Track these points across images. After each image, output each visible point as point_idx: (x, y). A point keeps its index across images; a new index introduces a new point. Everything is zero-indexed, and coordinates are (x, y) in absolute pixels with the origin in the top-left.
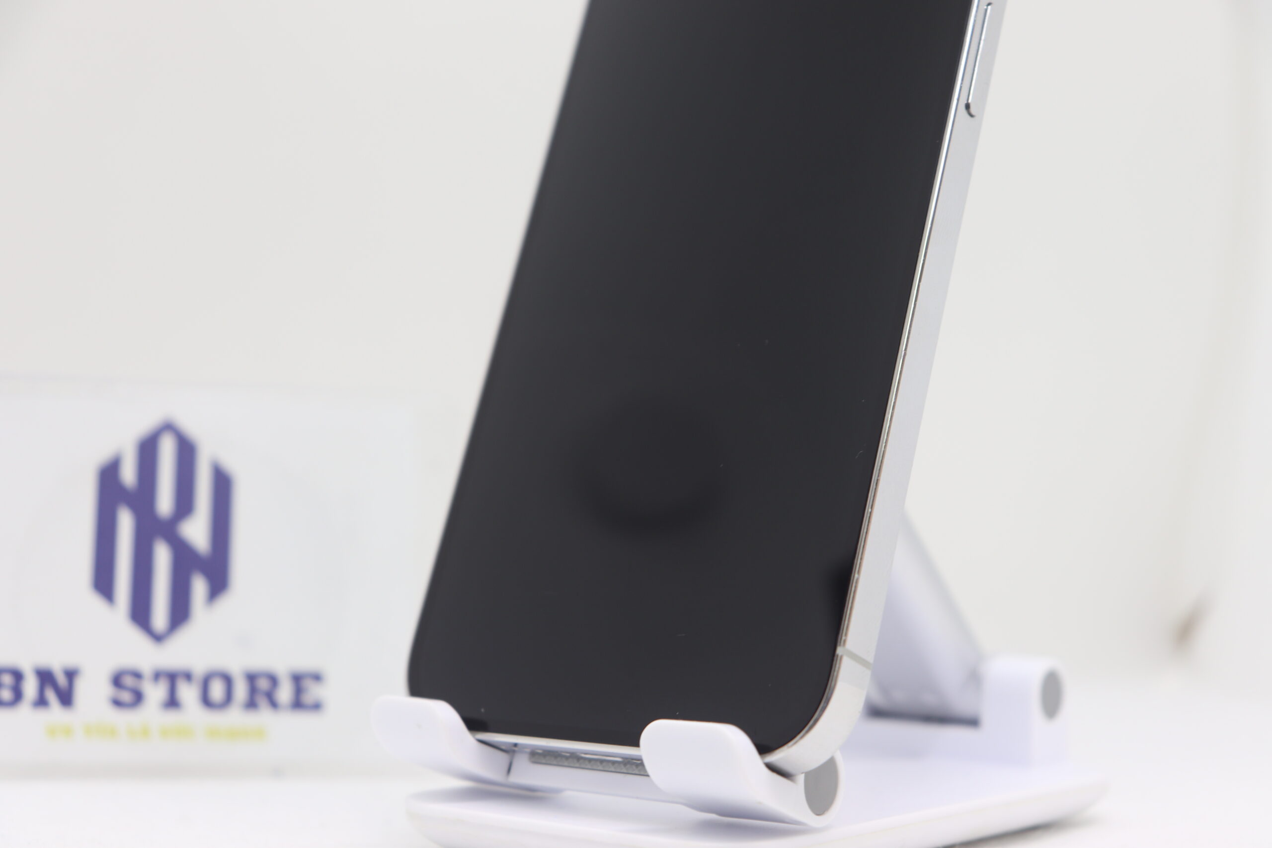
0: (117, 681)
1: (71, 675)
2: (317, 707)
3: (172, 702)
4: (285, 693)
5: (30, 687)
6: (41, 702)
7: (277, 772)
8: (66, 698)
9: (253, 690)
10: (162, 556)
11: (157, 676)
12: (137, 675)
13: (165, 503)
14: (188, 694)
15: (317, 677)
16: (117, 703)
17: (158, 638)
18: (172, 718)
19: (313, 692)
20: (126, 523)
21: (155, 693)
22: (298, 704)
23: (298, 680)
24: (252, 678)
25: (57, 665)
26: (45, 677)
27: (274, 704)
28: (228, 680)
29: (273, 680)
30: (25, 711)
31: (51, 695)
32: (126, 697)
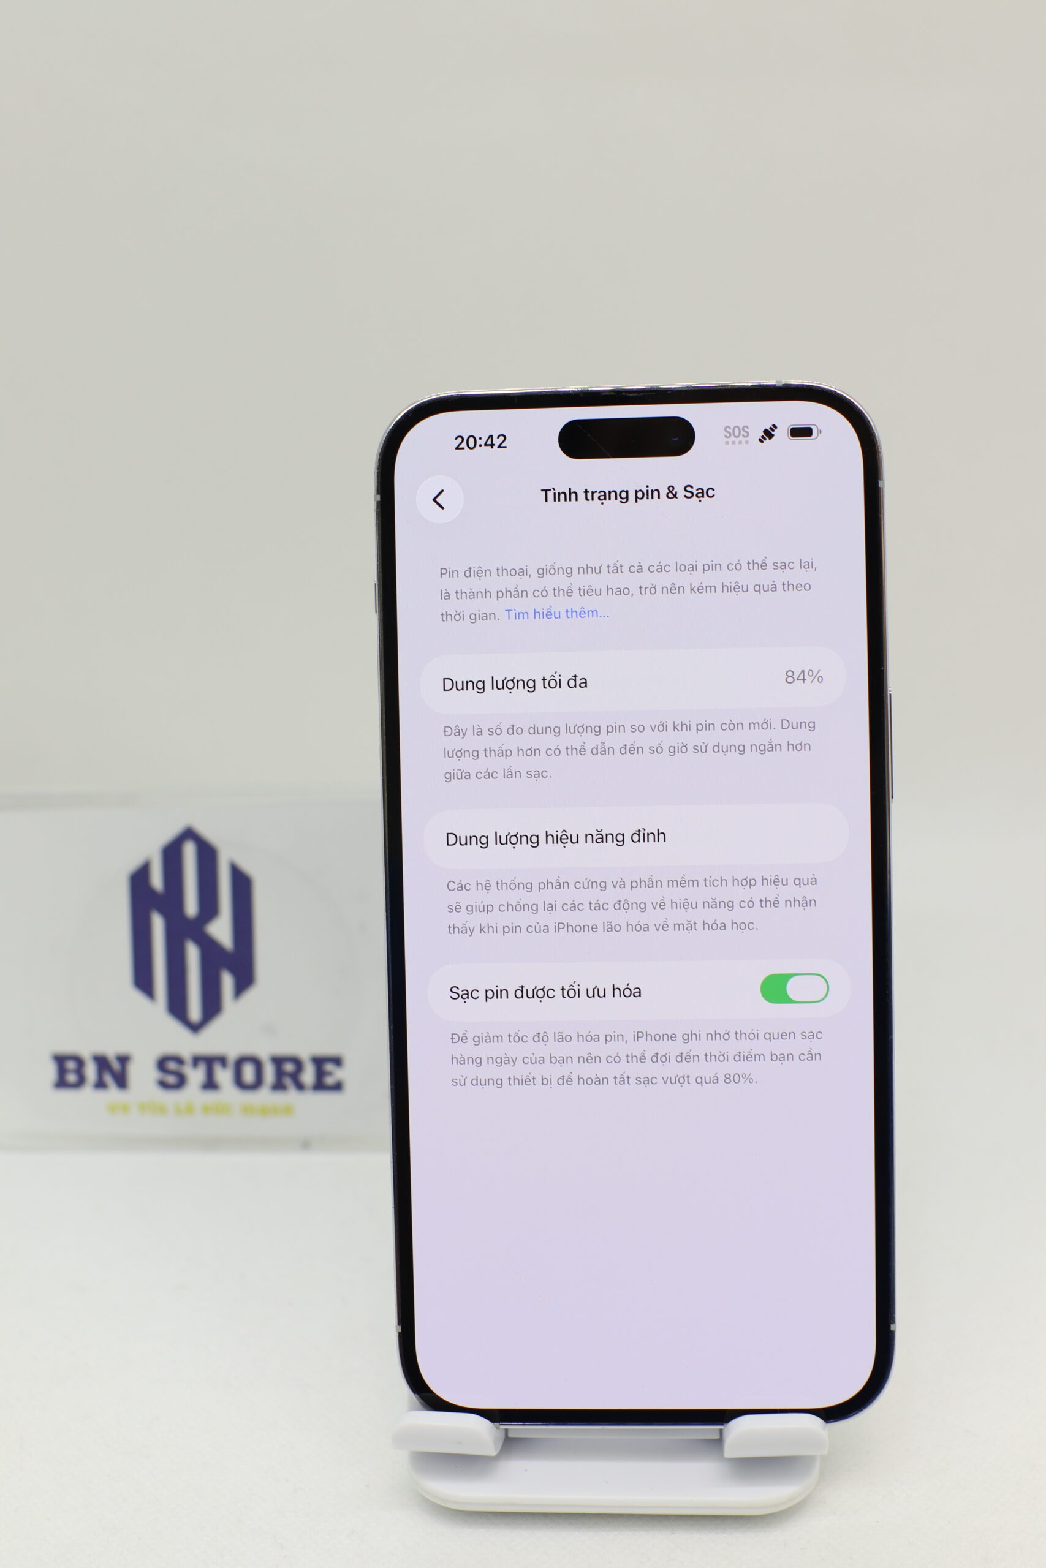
0: (162, 1064)
1: (124, 1060)
2: (338, 1087)
3: (210, 1084)
4: (308, 1076)
5: (91, 1071)
6: (100, 1084)
7: (306, 1145)
8: (121, 1081)
9: (280, 1074)
10: (193, 954)
11: (196, 1060)
12: (179, 1060)
13: (191, 907)
14: (224, 1076)
15: (337, 1061)
16: (163, 1085)
17: (195, 1028)
18: (210, 1097)
19: (336, 1074)
20: (158, 924)
21: (196, 1076)
22: (320, 1085)
23: (319, 1062)
24: (278, 1061)
25: (111, 1051)
26: (102, 1062)
27: (300, 1086)
28: (258, 1064)
29: (298, 1063)
30: (87, 1092)
31: (108, 1079)
32: (171, 1079)
